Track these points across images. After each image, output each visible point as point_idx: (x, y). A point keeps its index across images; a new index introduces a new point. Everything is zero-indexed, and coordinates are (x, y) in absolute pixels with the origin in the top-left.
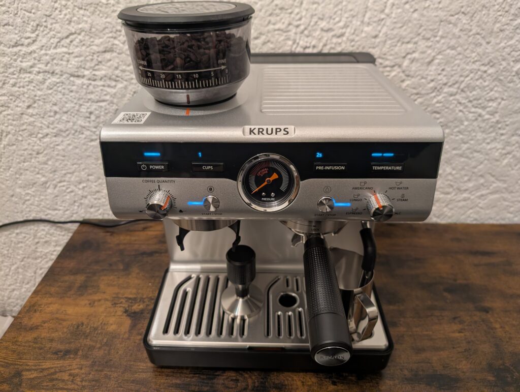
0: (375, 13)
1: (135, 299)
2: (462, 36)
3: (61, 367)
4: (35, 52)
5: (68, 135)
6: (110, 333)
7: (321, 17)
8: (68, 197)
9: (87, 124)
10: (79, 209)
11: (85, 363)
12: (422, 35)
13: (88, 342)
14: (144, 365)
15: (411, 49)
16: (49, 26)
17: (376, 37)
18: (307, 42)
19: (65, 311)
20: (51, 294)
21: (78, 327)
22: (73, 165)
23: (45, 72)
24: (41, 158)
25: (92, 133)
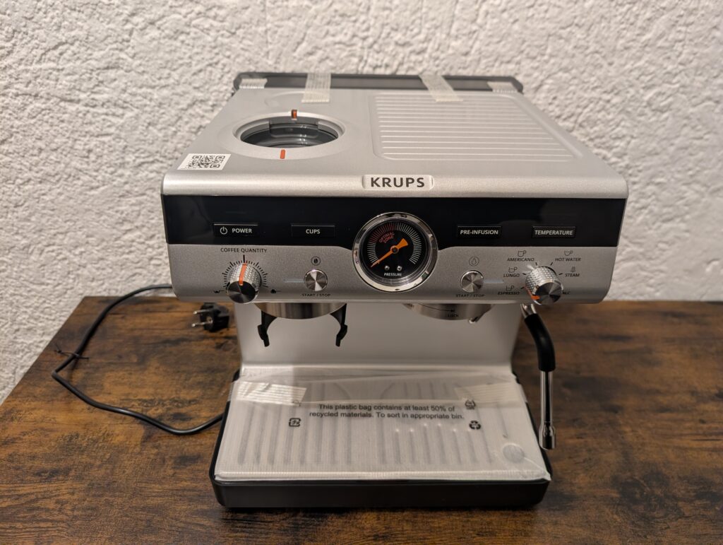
0: (465, 24)
1: (152, 401)
2: (577, 55)
3: (45, 492)
4: (11, 67)
5: (58, 181)
6: (115, 447)
7: (395, 27)
8: (59, 267)
9: (85, 166)
10: (76, 283)
11: (78, 486)
12: (526, 52)
13: (84, 459)
14: (160, 487)
15: (512, 70)
16: (30, 33)
17: (466, 54)
18: (377, 60)
19: (54, 418)
20: (35, 397)
21: (71, 439)
22: (66, 222)
23: (26, 94)
24: (21, 212)
25: (91, 179)
